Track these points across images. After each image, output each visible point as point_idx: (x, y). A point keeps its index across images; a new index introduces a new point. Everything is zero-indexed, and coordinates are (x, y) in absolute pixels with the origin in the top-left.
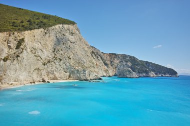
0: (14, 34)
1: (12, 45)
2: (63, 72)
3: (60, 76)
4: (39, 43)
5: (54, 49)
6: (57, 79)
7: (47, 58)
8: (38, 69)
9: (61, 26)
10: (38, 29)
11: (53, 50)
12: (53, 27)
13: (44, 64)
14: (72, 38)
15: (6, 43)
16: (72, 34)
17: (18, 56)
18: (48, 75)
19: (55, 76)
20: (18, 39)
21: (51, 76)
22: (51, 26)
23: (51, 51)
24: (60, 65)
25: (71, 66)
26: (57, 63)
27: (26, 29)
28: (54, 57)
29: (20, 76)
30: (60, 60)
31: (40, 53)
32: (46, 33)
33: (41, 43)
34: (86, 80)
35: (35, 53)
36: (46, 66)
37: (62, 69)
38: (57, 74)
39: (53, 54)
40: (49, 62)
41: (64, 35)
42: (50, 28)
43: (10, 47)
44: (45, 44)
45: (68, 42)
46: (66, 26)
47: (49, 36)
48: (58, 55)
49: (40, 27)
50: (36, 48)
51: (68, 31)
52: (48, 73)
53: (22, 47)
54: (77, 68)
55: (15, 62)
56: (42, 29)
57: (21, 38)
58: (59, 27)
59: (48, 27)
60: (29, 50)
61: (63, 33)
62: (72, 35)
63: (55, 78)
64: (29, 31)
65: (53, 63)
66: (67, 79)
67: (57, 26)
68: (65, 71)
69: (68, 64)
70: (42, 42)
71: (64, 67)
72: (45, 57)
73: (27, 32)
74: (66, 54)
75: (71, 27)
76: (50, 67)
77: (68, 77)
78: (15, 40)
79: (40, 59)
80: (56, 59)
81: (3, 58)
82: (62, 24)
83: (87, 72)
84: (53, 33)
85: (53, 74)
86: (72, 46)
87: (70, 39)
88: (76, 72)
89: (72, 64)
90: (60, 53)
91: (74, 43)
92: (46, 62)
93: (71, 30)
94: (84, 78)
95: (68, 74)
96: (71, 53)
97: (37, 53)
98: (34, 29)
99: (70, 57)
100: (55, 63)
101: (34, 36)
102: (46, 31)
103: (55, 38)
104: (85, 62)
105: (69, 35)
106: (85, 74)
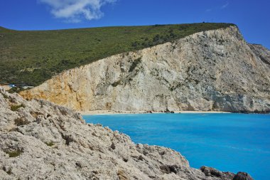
0: (128, 54)
1: (125, 68)
2: (202, 99)
3: (197, 106)
4: (165, 62)
5: (189, 68)
6: (193, 110)
7: (177, 80)
8: (162, 96)
9: (201, 34)
10: (163, 43)
11: (186, 69)
12: (188, 37)
13: (172, 90)
14: (221, 49)
15: (118, 66)
16: (221, 42)
17: (130, 79)
18: (178, 104)
19: (189, 105)
20: (133, 59)
21: (184, 105)
22: (184, 37)
23: (184, 71)
24: (197, 90)
25: (215, 90)
26: (192, 87)
27: (145, 46)
28: (187, 79)
29: (134, 104)
30: (197, 82)
31: (165, 75)
32: (174, 48)
33: (166, 62)
34: (244, 112)
35: (158, 75)
36: (174, 92)
37: (200, 95)
38: (192, 103)
39: (186, 74)
40: (179, 85)
41: (206, 45)
42: (181, 40)
43: (122, 70)
44: (174, 62)
45: (213, 54)
46: (209, 33)
47: (180, 51)
48: (194, 76)
49: (165, 41)
50: (160, 68)
51: (214, 39)
52: (178, 102)
53: (136, 68)
54: (226, 93)
55: (127, 86)
56: (168, 44)
57: (137, 58)
58: (198, 36)
59: (179, 38)
60: (148, 72)
61: (205, 43)
62: (221, 44)
63: (190, 108)
64: (149, 49)
65: (184, 87)
66: (210, 110)
67: (194, 36)
68: (205, 98)
69: (210, 88)
70: (168, 59)
71: (204, 92)
72: (174, 79)
73: (145, 50)
74: (208, 72)
75: (219, 32)
76: (180, 93)
77: (211, 107)
78: (129, 61)
79: (165, 83)
80: (190, 81)
81: (112, 82)
82: (204, 31)
83: (245, 98)
84: (187, 45)
85: (186, 102)
86: (219, 60)
87: (216, 50)
88: (225, 99)
89: (217, 86)
90: (198, 72)
91: (222, 55)
92: (175, 86)
93: (219, 36)
94: (240, 109)
95: (211, 102)
96: (218, 71)
97: (160, 75)
98: (157, 44)
99: (216, 77)
100: (188, 87)
101: (156, 54)
102: (174, 44)
103: (190, 52)
104: (245, 83)
105: (215, 45)
106: (242, 102)
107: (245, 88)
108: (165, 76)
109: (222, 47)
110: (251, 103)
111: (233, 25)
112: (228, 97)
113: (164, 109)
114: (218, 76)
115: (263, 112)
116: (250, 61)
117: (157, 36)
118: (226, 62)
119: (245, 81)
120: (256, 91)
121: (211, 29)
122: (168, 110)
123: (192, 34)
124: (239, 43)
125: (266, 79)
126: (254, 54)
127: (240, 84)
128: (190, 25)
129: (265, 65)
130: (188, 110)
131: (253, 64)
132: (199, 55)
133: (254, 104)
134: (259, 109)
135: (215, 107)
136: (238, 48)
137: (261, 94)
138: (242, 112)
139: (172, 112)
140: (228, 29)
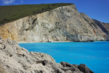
2: (62, 36)
3: (60, 39)
4: (46, 20)
5: (56, 23)
6: (59, 41)
7: (52, 28)
8: (46, 35)
9: (61, 8)
10: (45, 12)
12: (55, 9)
13: (50, 32)
14: (69, 14)
16: (69, 11)
18: (53, 39)
19: (57, 39)
20: (34, 19)
21: (55, 39)
22: (54, 9)
23: (54, 24)
24: (60, 32)
25: (67, 32)
26: (58, 31)
27: (38, 13)
28: (56, 27)
29: (35, 38)
30: (60, 29)
32: (50, 14)
35: (44, 26)
36: (51, 33)
37: (61, 34)
40: (53, 30)
41: (63, 13)
42: (53, 10)
44: (50, 20)
45: (66, 17)
46: (64, 7)
47: (52, 15)
48: (58, 26)
49: (46, 11)
50: (45, 23)
51: (66, 10)
52: (53, 37)
53: (35, 23)
54: (71, 33)
56: (48, 12)
59: (52, 9)
60: (40, 24)
61: (62, 12)
63: (57, 40)
64: (40, 14)
66: (65, 41)
67: (58, 9)
69: (65, 31)
70: (48, 19)
71: (63, 33)
72: (50, 27)
74: (64, 24)
75: (68, 7)
76: (53, 34)
79: (47, 29)
80: (57, 28)
82: (62, 6)
83: (79, 36)
84: (55, 13)
85: (56, 37)
86: (68, 19)
87: (67, 15)
88: (71, 36)
89: (68, 31)
90: (60, 24)
91: (69, 17)
92: (51, 30)
93: (68, 9)
94: (77, 40)
95: (66, 37)
96: (68, 24)
97: (45, 26)
98: (43, 12)
99: (67, 26)
100: (56, 31)
101: (43, 16)
102: (50, 12)
103: (57, 16)
104: (79, 29)
105: (66, 13)
106: (78, 37)
107: (79, 31)
108: (47, 26)
109: (69, 13)
110: (81, 37)
111: (73, 4)
112: (72, 35)
113: (47, 40)
114: (68, 26)
115: (86, 41)
116: (80, 20)
117: (43, 9)
118: (71, 20)
119: (78, 28)
120: (83, 32)
121: (65, 6)
122: (48, 41)
123: (57, 7)
124: (76, 12)
125: (87, 27)
126: (81, 17)
127: (77, 29)
128: (56, 4)
129: (86, 22)
130: (57, 41)
131: (81, 21)
132: (60, 17)
133: (82, 38)
134: (84, 40)
135: (67, 39)
136: (75, 14)
137: (85, 34)
138: (78, 41)
139: (50, 42)
140: (71, 6)
